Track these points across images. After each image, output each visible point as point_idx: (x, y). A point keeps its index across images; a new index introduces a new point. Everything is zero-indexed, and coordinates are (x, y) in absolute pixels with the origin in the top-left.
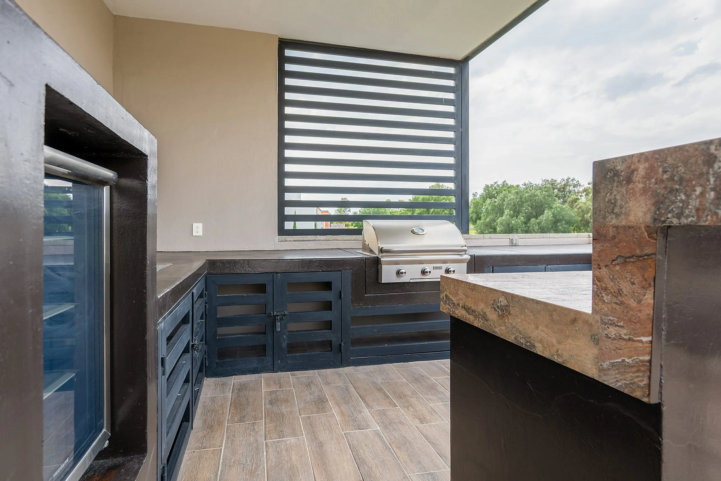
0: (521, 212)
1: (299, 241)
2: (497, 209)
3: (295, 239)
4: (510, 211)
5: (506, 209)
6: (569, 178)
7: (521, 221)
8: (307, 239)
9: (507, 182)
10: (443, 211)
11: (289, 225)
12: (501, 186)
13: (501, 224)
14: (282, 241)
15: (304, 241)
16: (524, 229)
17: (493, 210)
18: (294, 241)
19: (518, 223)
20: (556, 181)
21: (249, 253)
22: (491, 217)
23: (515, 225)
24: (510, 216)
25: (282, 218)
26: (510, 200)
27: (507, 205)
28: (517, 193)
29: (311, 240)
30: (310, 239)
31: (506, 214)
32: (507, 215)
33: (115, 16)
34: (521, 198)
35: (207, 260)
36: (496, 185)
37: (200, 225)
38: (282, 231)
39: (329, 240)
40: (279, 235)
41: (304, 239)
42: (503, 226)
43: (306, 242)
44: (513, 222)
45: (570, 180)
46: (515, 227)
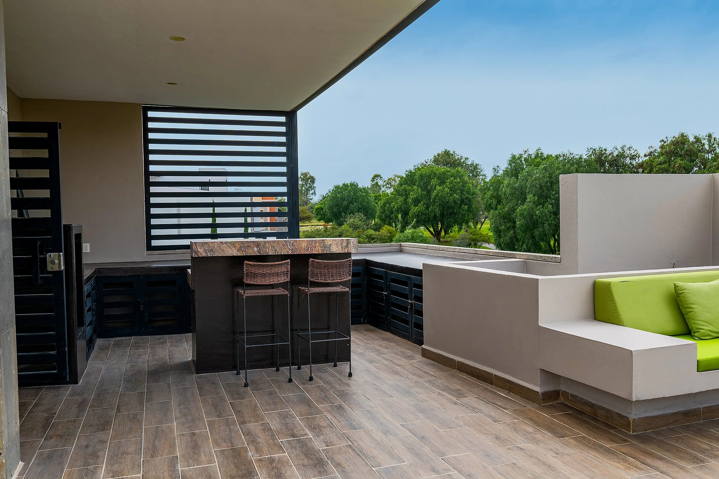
0: (550, 198)
1: (162, 254)
2: (517, 193)
3: (160, 253)
4: (534, 196)
5: (529, 192)
6: (625, 146)
7: (548, 211)
8: (168, 253)
9: (543, 151)
10: (451, 195)
11: (155, 243)
12: (533, 156)
13: (522, 215)
14: (149, 255)
15: (166, 254)
16: (553, 222)
17: (512, 194)
18: (159, 254)
19: (544, 214)
20: (606, 150)
21: (124, 264)
22: (511, 205)
23: (540, 217)
24: (534, 203)
25: (150, 238)
26: (536, 179)
27: (530, 188)
28: (546, 170)
29: (172, 254)
30: (170, 253)
31: (528, 200)
32: (530, 202)
33: (21, 99)
34: (550, 177)
35: (96, 268)
36: (526, 154)
37: (88, 245)
38: (150, 248)
39: (185, 253)
40: (147, 250)
41: (166, 253)
42: (524, 218)
43: (168, 255)
44: (537, 212)
45: (625, 149)
46: (540, 220)
